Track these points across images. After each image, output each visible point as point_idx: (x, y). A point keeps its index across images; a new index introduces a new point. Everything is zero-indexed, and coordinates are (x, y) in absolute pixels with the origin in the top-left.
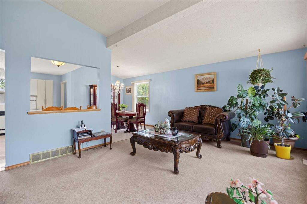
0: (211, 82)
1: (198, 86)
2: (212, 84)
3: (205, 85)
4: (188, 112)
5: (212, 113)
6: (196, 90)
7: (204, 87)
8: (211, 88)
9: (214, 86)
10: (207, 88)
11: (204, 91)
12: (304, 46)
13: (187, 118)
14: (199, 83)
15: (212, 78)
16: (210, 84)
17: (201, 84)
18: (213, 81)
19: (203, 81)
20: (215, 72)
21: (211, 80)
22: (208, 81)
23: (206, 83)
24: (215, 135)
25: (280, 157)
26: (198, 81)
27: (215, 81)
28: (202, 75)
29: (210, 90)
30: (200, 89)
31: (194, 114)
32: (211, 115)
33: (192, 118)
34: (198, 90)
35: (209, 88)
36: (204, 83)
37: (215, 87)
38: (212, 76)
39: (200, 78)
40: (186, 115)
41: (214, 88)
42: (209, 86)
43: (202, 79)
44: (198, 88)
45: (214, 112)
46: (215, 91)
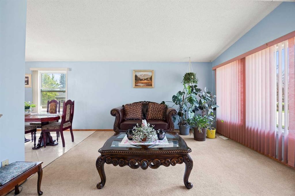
0: (149, 79)
1: (135, 82)
2: (150, 82)
3: (143, 81)
4: (130, 108)
5: (152, 109)
6: (134, 86)
7: (142, 83)
8: (149, 85)
9: (151, 83)
10: (145, 85)
11: (143, 87)
12: (210, 61)
13: (131, 116)
14: (137, 79)
15: (149, 75)
16: (148, 81)
17: (139, 80)
18: (151, 78)
19: (141, 78)
20: (153, 70)
21: (149, 77)
22: (146, 78)
23: (144, 79)
24: (168, 130)
25: (210, 137)
26: (136, 76)
27: (153, 78)
28: (140, 71)
29: (148, 87)
30: (138, 85)
31: (138, 111)
32: (156, 111)
33: (137, 115)
34: (136, 86)
35: (147, 85)
36: (142, 80)
37: (153, 84)
38: (150, 74)
39: (139, 74)
40: (128, 113)
41: (151, 85)
42: (147, 83)
43: (140, 75)
44: (135, 84)
45: (158, 108)
46: (153, 88)
